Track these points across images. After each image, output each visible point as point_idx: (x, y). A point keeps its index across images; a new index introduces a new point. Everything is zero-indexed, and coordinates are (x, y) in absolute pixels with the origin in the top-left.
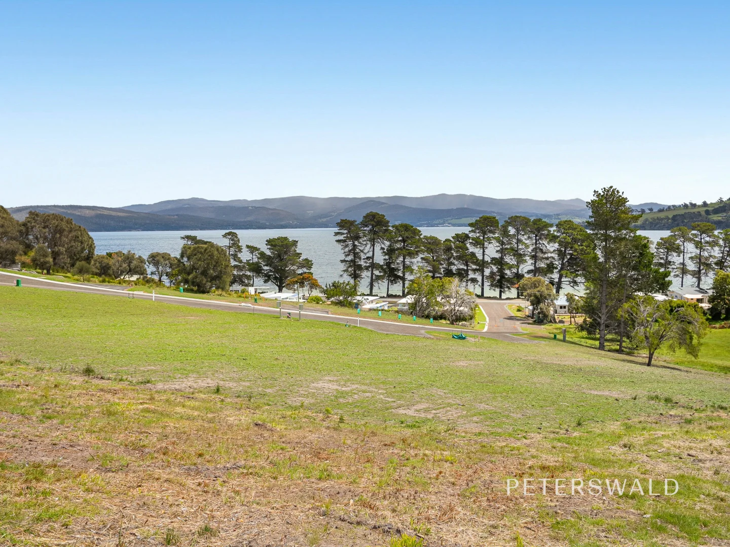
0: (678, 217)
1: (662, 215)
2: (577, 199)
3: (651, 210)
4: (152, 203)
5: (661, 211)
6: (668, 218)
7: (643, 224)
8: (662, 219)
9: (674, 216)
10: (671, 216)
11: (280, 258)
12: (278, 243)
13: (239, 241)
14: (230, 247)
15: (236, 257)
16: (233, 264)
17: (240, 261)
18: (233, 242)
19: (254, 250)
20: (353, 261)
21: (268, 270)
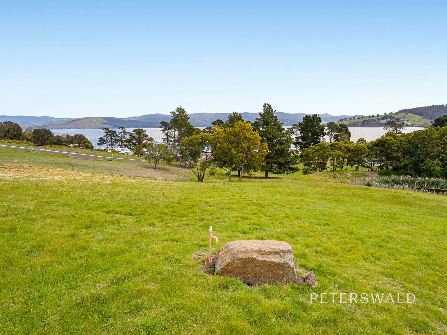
0: (365, 121)
1: (358, 120)
2: (326, 114)
3: (354, 118)
4: (139, 116)
5: (359, 118)
6: (361, 122)
7: (350, 124)
8: (358, 122)
9: (364, 121)
10: (362, 121)
11: (139, 137)
12: (137, 131)
13: (125, 130)
14: (121, 133)
15: (124, 137)
16: (123, 140)
17: (126, 139)
18: (123, 131)
19: (130, 134)
20: (167, 138)
21: (135, 142)
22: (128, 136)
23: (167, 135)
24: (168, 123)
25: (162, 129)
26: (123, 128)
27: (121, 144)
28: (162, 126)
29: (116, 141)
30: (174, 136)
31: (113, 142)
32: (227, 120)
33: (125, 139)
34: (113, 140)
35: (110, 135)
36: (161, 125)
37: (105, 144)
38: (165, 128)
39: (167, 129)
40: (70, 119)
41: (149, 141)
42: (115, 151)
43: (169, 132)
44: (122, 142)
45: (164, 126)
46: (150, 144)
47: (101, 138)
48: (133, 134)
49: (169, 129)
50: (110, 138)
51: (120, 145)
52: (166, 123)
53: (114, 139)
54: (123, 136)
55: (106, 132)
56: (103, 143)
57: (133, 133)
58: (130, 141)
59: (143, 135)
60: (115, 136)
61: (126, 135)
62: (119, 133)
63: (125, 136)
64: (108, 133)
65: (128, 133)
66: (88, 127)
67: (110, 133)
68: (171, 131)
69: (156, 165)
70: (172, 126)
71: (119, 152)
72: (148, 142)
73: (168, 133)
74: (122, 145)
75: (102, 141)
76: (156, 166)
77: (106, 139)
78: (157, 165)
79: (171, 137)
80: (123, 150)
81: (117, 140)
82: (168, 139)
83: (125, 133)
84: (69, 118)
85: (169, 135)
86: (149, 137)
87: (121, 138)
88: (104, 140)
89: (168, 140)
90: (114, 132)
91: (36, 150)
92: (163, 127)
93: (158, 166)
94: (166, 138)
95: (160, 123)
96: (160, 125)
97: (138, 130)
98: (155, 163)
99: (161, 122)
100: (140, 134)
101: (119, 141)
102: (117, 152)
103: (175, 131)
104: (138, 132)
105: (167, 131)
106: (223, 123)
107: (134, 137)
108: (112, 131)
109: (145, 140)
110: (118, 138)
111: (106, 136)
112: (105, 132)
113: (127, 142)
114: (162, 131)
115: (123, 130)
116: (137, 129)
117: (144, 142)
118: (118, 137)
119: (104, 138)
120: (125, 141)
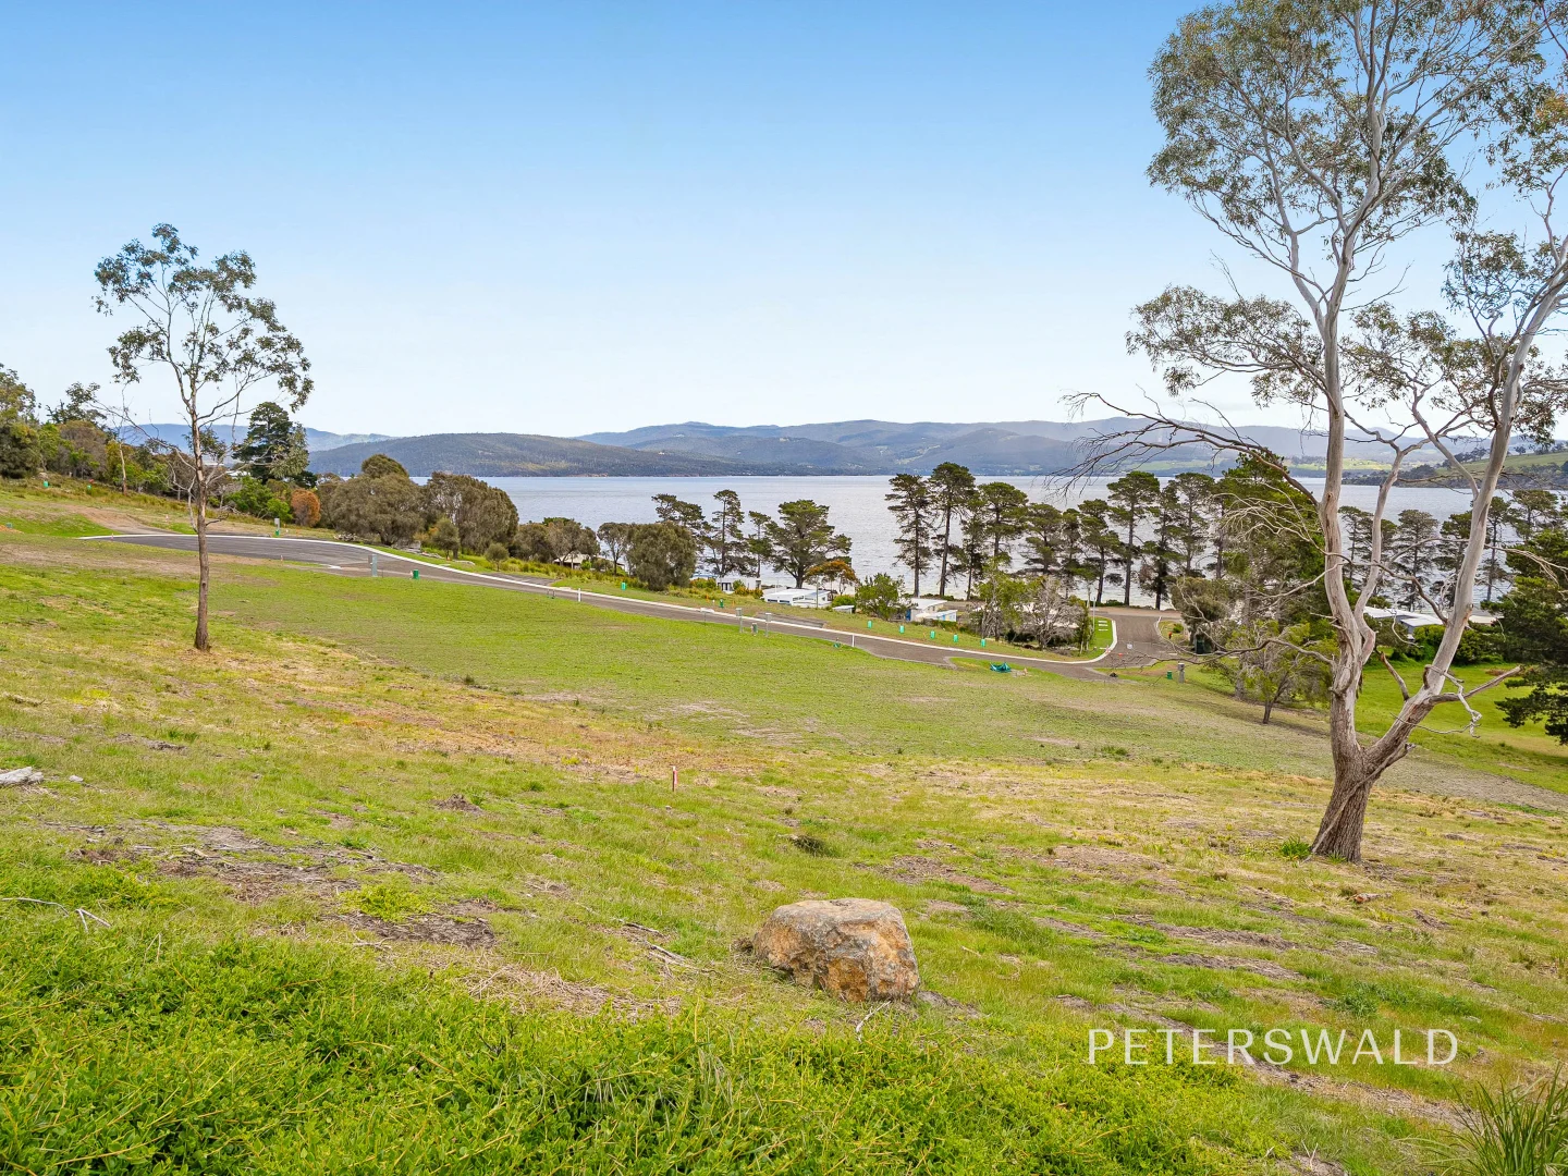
11: (802, 535)
12: (795, 510)
14: (725, 514)
15: (733, 530)
16: (729, 539)
17: (740, 536)
18: (729, 507)
19: (760, 519)
20: (915, 542)
22: (748, 528)
23: (914, 527)
26: (734, 495)
28: (896, 494)
38: (907, 500)
39: (914, 505)
41: (833, 549)
43: (921, 516)
44: (724, 548)
45: (904, 493)
46: (837, 560)
49: (925, 505)
52: (914, 480)
54: (729, 526)
55: (663, 509)
58: (757, 547)
59: (817, 525)
61: (742, 521)
63: (736, 527)
64: (670, 511)
65: (749, 513)
67: (679, 514)
70: (943, 494)
73: (920, 520)
74: (721, 558)
79: (929, 537)
82: (917, 543)
83: (739, 516)
85: (922, 530)
86: (836, 533)
87: (722, 532)
89: (916, 549)
90: (696, 510)
94: (910, 541)
97: (797, 504)
99: (894, 479)
100: (806, 520)
103: (949, 517)
104: (800, 514)
105: (915, 512)
107: (777, 532)
108: (689, 506)
109: (820, 543)
112: (660, 511)
113: (745, 551)
114: (896, 513)
115: (729, 503)
116: (795, 500)
118: (708, 527)
120: (734, 544)
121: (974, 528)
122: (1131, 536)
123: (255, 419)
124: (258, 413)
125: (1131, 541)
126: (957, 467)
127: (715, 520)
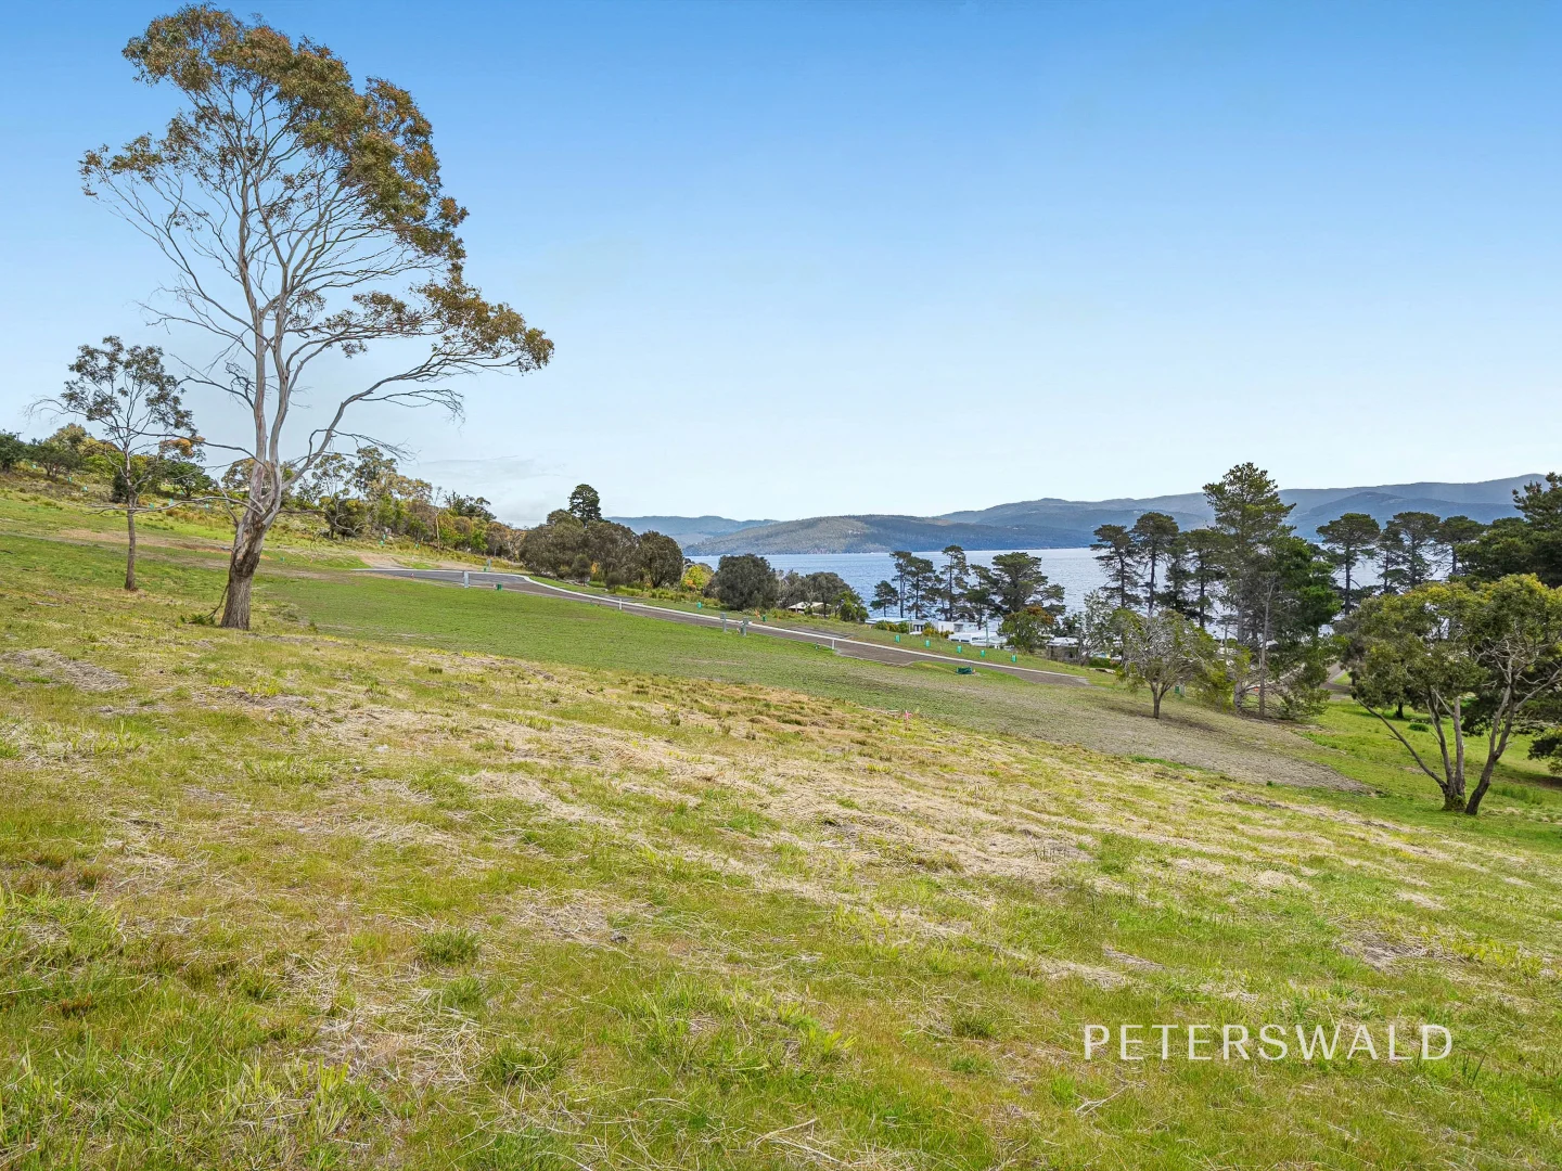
4: (983, 508)
11: (1014, 583)
12: (1009, 561)
13: (964, 559)
14: (951, 567)
15: (959, 582)
16: (956, 591)
17: (965, 588)
18: (956, 561)
19: (981, 571)
21: (998, 599)
22: (973, 580)
23: (1121, 575)
24: (1126, 530)
25: (1104, 552)
26: (958, 549)
27: (947, 606)
28: (1103, 543)
29: (933, 593)
30: (1148, 579)
31: (923, 597)
32: (1395, 517)
33: (961, 590)
34: (924, 593)
35: (914, 574)
36: (1098, 537)
37: (896, 604)
38: (1113, 549)
39: (1120, 555)
40: (778, 524)
41: (1048, 597)
42: (937, 633)
43: (1128, 565)
44: (953, 599)
45: (1110, 543)
46: (1052, 608)
47: (885, 584)
48: (994, 571)
49: (1130, 553)
50: (913, 585)
51: (943, 611)
52: (1119, 530)
53: (924, 590)
54: (956, 579)
55: (901, 565)
56: (890, 602)
57: (992, 567)
58: (979, 597)
59: (1030, 575)
60: (929, 579)
61: (967, 573)
62: (943, 570)
63: (962, 579)
64: (907, 567)
65: (973, 567)
66: (824, 547)
67: (913, 569)
68: (1139, 562)
69: (1157, 702)
70: (1145, 544)
71: (951, 637)
72: (1046, 604)
73: (1127, 569)
74: (951, 609)
75: (886, 595)
76: (1157, 707)
77: (898, 589)
78: (1162, 702)
79: (1136, 585)
80: (959, 628)
81: (937, 592)
82: (1122, 590)
83: (964, 569)
84: (772, 521)
85: (1128, 578)
87: (951, 584)
88: (894, 591)
89: (1125, 596)
90: (928, 565)
91: (735, 626)
92: (1105, 547)
93: (1164, 706)
94: (1117, 589)
95: (1097, 533)
96: (1095, 539)
97: (1012, 556)
98: (1155, 694)
99: (1100, 529)
100: (1017, 571)
101: (940, 595)
102: (942, 634)
103: (1154, 565)
104: (1013, 565)
105: (1122, 561)
106: (1376, 526)
107: (995, 583)
108: (922, 561)
109: (1036, 592)
110: (938, 586)
111: (901, 576)
112: (898, 566)
113: (970, 601)
114: (1103, 562)
115: (956, 557)
116: (1009, 552)
117: (1029, 601)
118: (940, 581)
119: (893, 586)
120: (962, 595)
121: (1177, 575)
122: (1348, 580)
123: (574, 498)
124: (575, 494)
125: (1348, 584)
126: (1160, 515)
127: (942, 573)
